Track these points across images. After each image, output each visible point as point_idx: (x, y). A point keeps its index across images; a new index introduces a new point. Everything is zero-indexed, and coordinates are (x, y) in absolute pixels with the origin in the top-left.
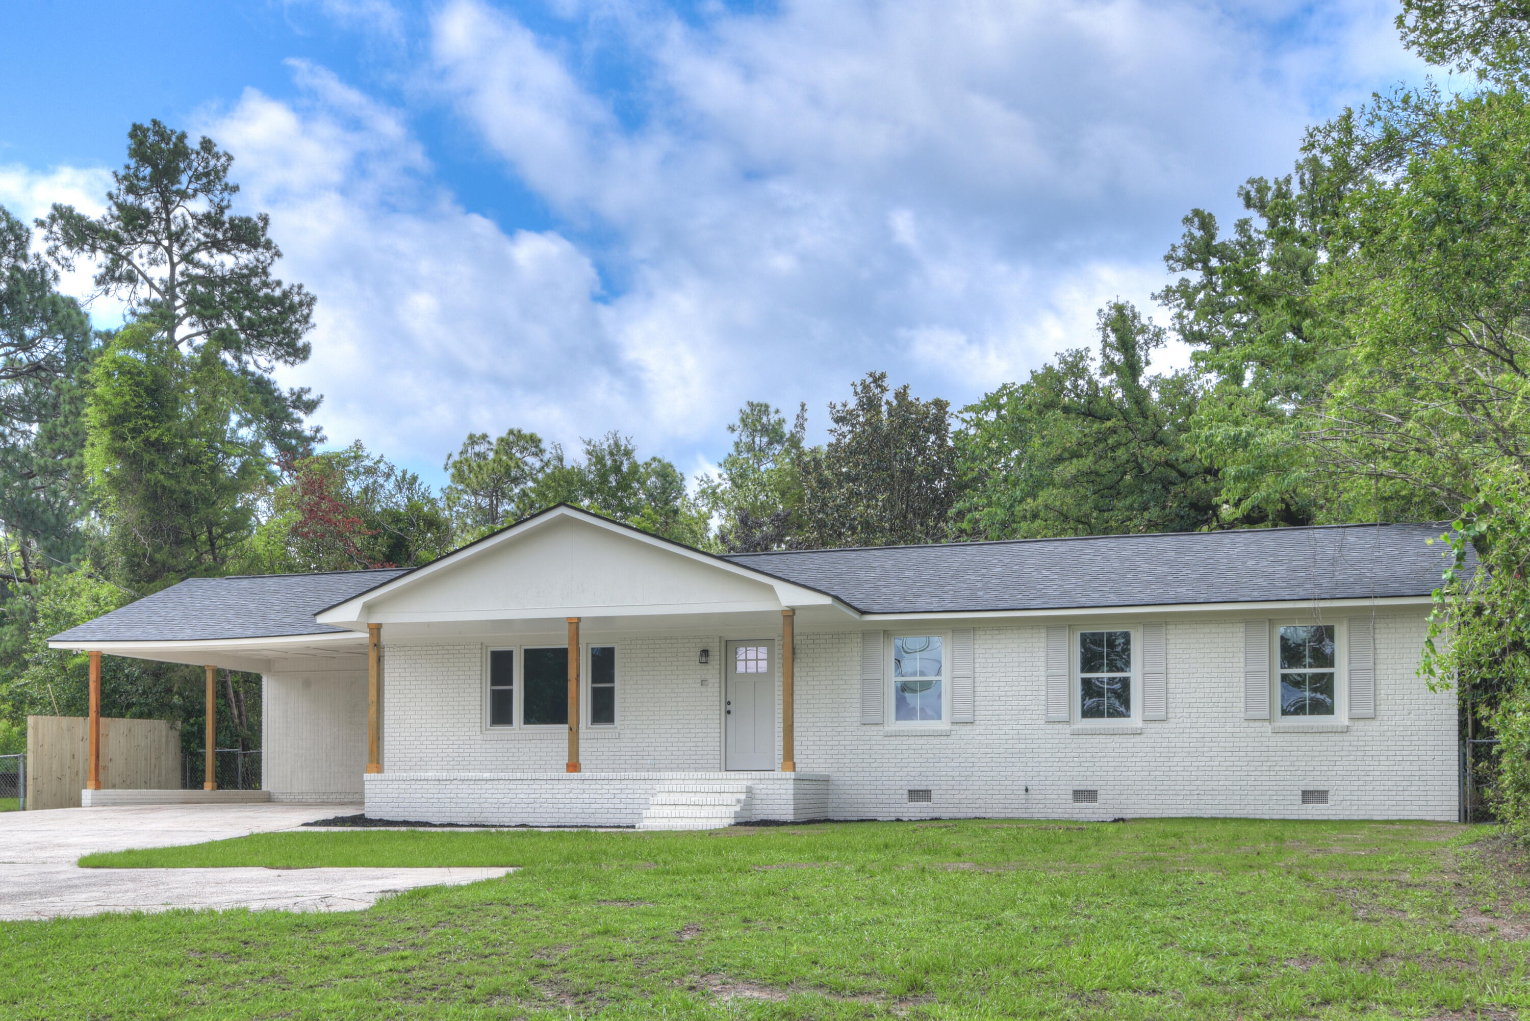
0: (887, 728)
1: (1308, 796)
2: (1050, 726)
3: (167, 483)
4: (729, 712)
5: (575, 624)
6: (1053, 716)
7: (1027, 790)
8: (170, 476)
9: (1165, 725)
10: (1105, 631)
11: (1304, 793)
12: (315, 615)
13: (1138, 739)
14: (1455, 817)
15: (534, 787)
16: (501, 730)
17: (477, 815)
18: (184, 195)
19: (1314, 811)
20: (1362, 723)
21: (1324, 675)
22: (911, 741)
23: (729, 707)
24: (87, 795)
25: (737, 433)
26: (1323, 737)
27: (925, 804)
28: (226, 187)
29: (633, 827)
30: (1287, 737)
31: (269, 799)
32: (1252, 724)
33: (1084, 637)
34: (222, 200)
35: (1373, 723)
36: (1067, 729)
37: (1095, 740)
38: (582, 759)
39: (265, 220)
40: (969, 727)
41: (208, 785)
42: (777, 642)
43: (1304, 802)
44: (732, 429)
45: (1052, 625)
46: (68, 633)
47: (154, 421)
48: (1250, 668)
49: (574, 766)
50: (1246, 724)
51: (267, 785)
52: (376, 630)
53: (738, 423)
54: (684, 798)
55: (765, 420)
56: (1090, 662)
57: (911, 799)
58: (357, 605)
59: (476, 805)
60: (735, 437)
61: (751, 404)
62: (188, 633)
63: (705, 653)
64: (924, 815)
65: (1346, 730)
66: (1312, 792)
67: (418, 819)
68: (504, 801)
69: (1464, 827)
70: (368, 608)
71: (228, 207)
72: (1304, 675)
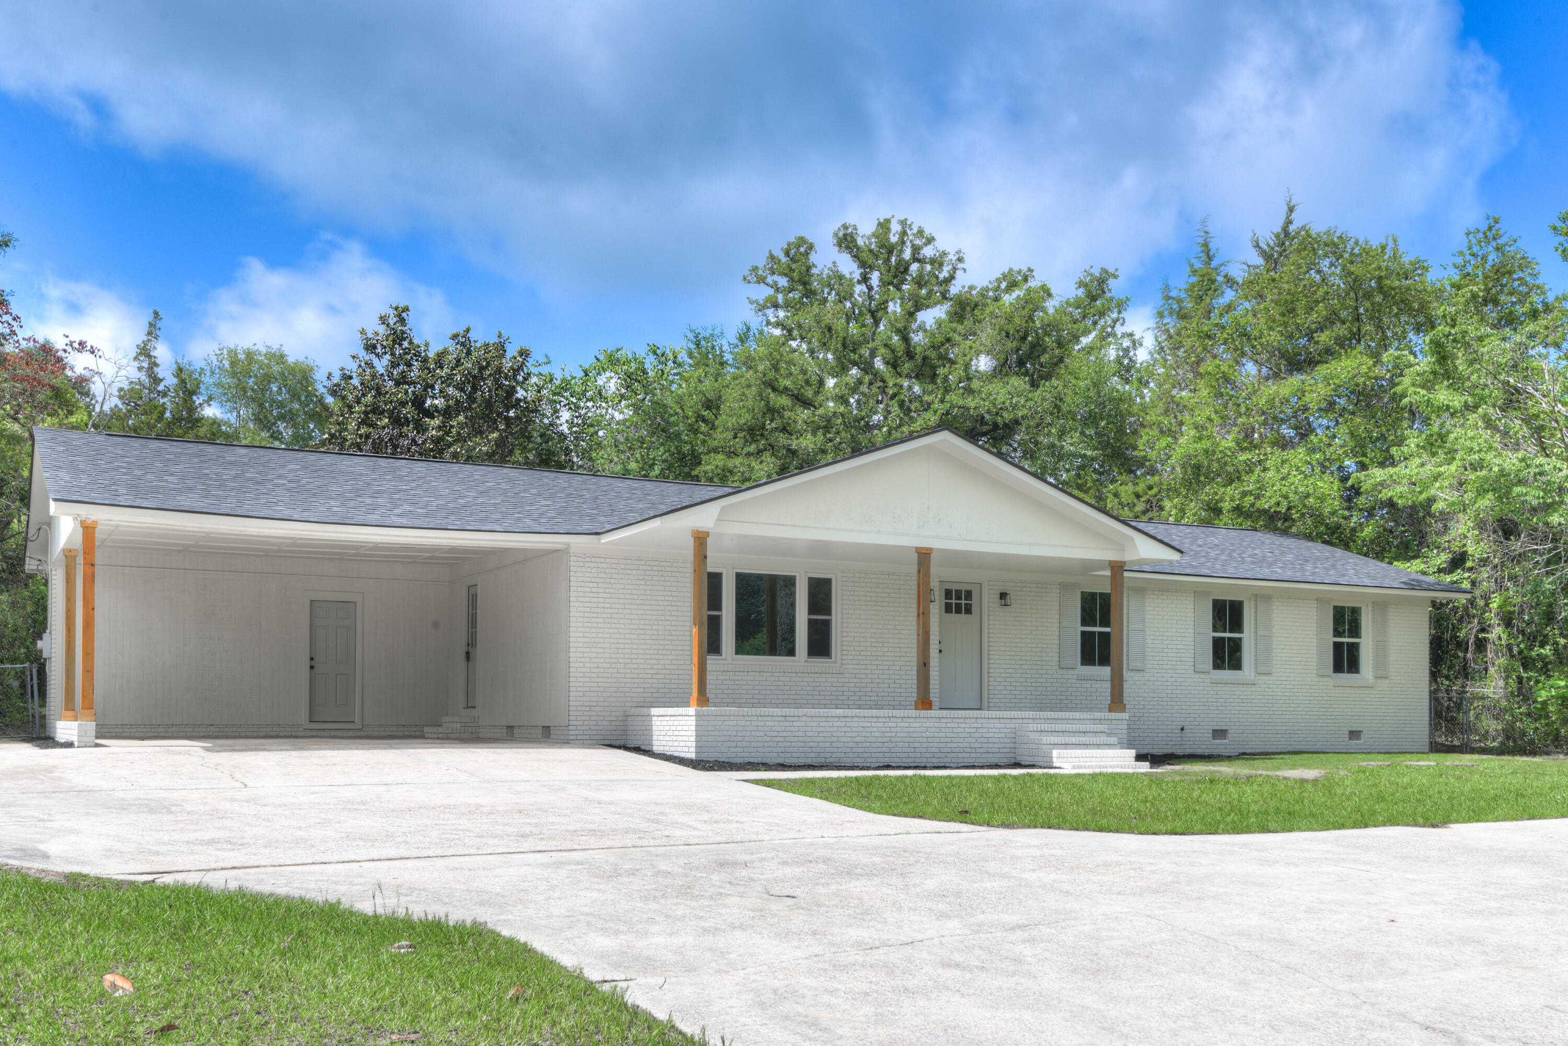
0: (1078, 672)
1: (1352, 735)
2: (1197, 676)
5: (927, 554)
6: (1199, 666)
7: (1182, 729)
9: (1270, 677)
10: (1228, 598)
11: (1350, 732)
13: (1251, 687)
14: (1427, 749)
15: (890, 725)
17: (828, 755)
19: (1355, 746)
20: (1381, 681)
26: (1361, 691)
30: (1341, 690)
32: (1321, 678)
33: (1214, 602)
35: (1387, 681)
36: (1205, 678)
37: (1227, 688)
40: (1141, 674)
42: (985, 587)
43: (1350, 739)
45: (1199, 591)
48: (1320, 636)
49: (927, 703)
50: (1318, 679)
52: (702, 539)
59: (827, 745)
65: (1373, 686)
66: (1354, 732)
68: (858, 739)
72: (1343, 643)
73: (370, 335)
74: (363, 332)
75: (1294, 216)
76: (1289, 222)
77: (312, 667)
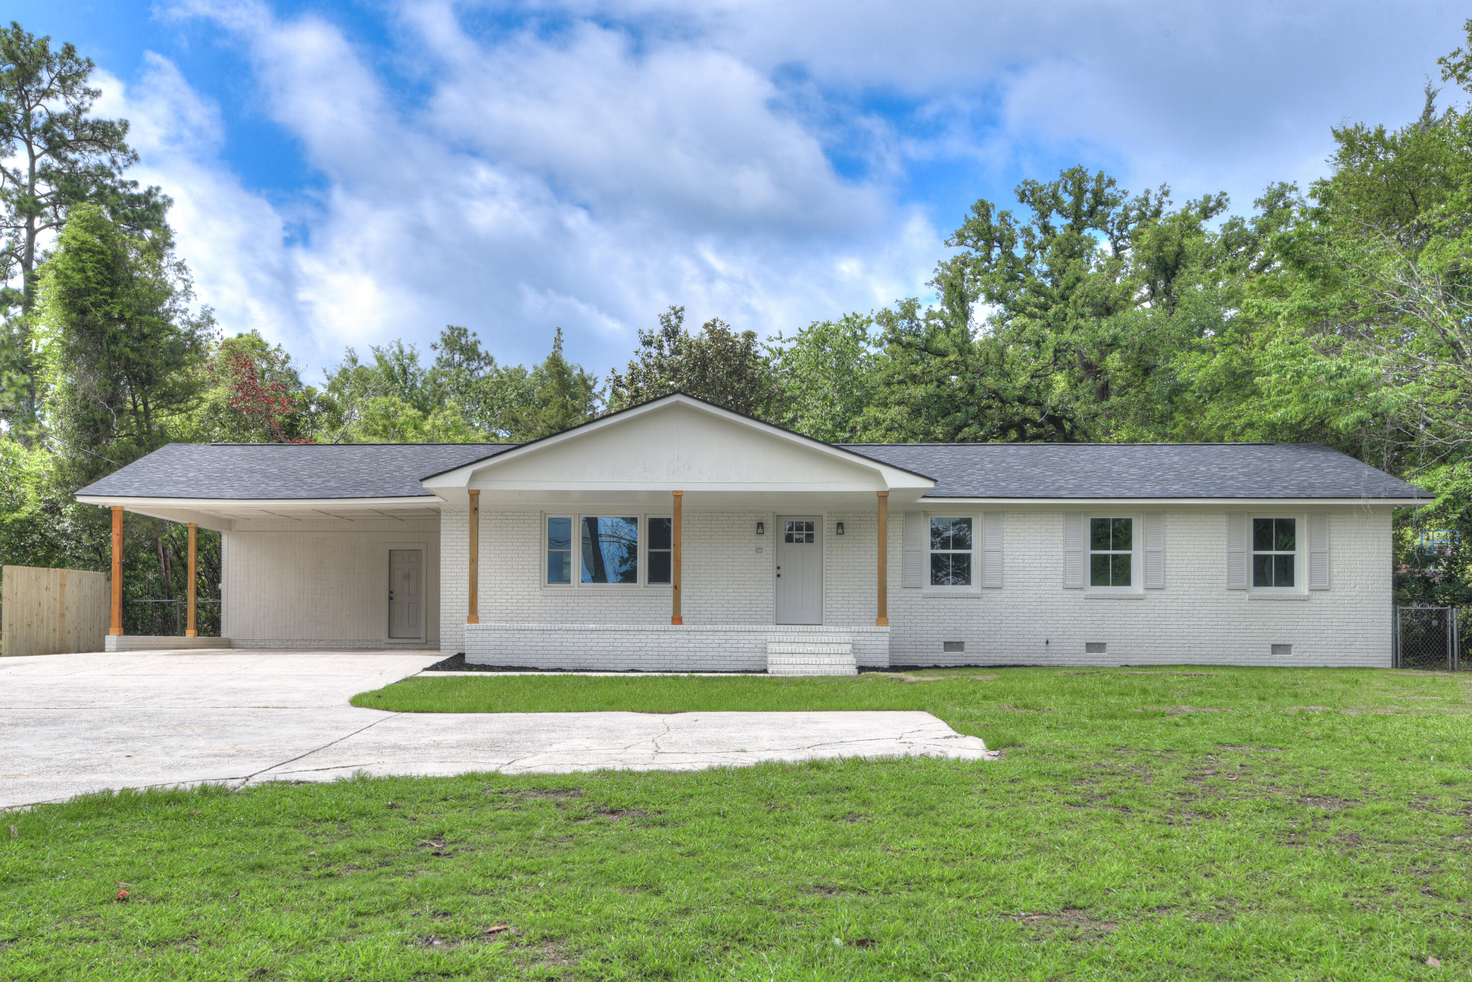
0: (925, 591)
1: (1276, 648)
2: (1068, 592)
3: (131, 356)
4: (779, 576)
5: (678, 496)
6: (1070, 583)
7: (1047, 642)
8: (133, 349)
9: (1162, 592)
10: (1111, 517)
11: (1273, 646)
12: (422, 480)
13: (1141, 603)
14: (1389, 664)
16: (558, 588)
17: (582, 661)
18: (46, 94)
19: (1280, 660)
20: (1318, 593)
21: (1286, 556)
22: (947, 601)
23: (779, 572)
24: (111, 640)
25: (438, 351)
26: (1289, 604)
27: (958, 653)
28: (87, 92)
29: (765, 671)
30: (1260, 603)
31: (229, 645)
32: (1232, 593)
33: (1093, 521)
34: (82, 103)
35: (1328, 593)
36: (1082, 594)
37: (1106, 603)
38: (684, 612)
39: (125, 125)
40: (998, 591)
41: (190, 633)
42: (825, 518)
43: (1273, 653)
44: (434, 347)
45: (1069, 512)
46: (92, 487)
47: (112, 298)
48: (1232, 549)
49: (677, 619)
50: (1228, 593)
51: (226, 631)
52: (474, 496)
53: (439, 342)
54: (800, 648)
55: (463, 341)
56: (1098, 539)
57: (946, 650)
58: (467, 472)
60: (437, 353)
61: (452, 328)
62: (229, 493)
63: (760, 525)
64: (958, 663)
65: (1305, 600)
66: (1279, 645)
67: (521, 665)
69: (1394, 672)
70: (474, 476)
71: (86, 110)
72: (1271, 556)
73: (647, 334)
74: (641, 332)
75: (1435, 102)
76: (1429, 110)
77: (391, 598)
